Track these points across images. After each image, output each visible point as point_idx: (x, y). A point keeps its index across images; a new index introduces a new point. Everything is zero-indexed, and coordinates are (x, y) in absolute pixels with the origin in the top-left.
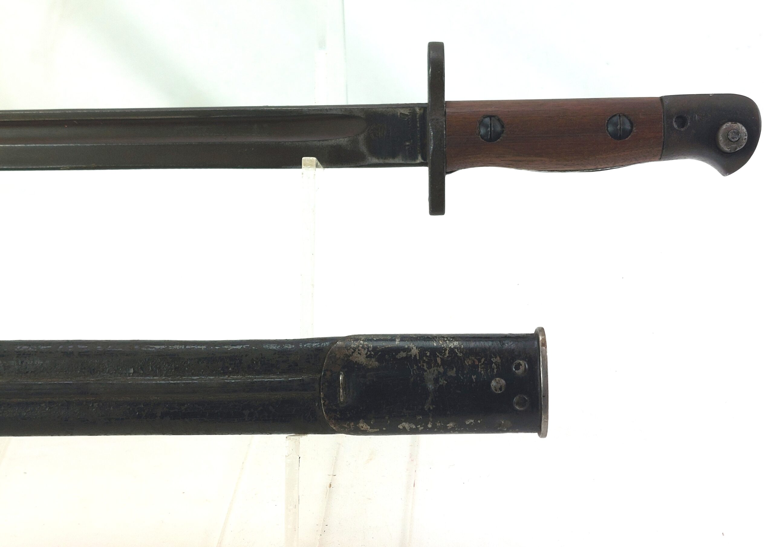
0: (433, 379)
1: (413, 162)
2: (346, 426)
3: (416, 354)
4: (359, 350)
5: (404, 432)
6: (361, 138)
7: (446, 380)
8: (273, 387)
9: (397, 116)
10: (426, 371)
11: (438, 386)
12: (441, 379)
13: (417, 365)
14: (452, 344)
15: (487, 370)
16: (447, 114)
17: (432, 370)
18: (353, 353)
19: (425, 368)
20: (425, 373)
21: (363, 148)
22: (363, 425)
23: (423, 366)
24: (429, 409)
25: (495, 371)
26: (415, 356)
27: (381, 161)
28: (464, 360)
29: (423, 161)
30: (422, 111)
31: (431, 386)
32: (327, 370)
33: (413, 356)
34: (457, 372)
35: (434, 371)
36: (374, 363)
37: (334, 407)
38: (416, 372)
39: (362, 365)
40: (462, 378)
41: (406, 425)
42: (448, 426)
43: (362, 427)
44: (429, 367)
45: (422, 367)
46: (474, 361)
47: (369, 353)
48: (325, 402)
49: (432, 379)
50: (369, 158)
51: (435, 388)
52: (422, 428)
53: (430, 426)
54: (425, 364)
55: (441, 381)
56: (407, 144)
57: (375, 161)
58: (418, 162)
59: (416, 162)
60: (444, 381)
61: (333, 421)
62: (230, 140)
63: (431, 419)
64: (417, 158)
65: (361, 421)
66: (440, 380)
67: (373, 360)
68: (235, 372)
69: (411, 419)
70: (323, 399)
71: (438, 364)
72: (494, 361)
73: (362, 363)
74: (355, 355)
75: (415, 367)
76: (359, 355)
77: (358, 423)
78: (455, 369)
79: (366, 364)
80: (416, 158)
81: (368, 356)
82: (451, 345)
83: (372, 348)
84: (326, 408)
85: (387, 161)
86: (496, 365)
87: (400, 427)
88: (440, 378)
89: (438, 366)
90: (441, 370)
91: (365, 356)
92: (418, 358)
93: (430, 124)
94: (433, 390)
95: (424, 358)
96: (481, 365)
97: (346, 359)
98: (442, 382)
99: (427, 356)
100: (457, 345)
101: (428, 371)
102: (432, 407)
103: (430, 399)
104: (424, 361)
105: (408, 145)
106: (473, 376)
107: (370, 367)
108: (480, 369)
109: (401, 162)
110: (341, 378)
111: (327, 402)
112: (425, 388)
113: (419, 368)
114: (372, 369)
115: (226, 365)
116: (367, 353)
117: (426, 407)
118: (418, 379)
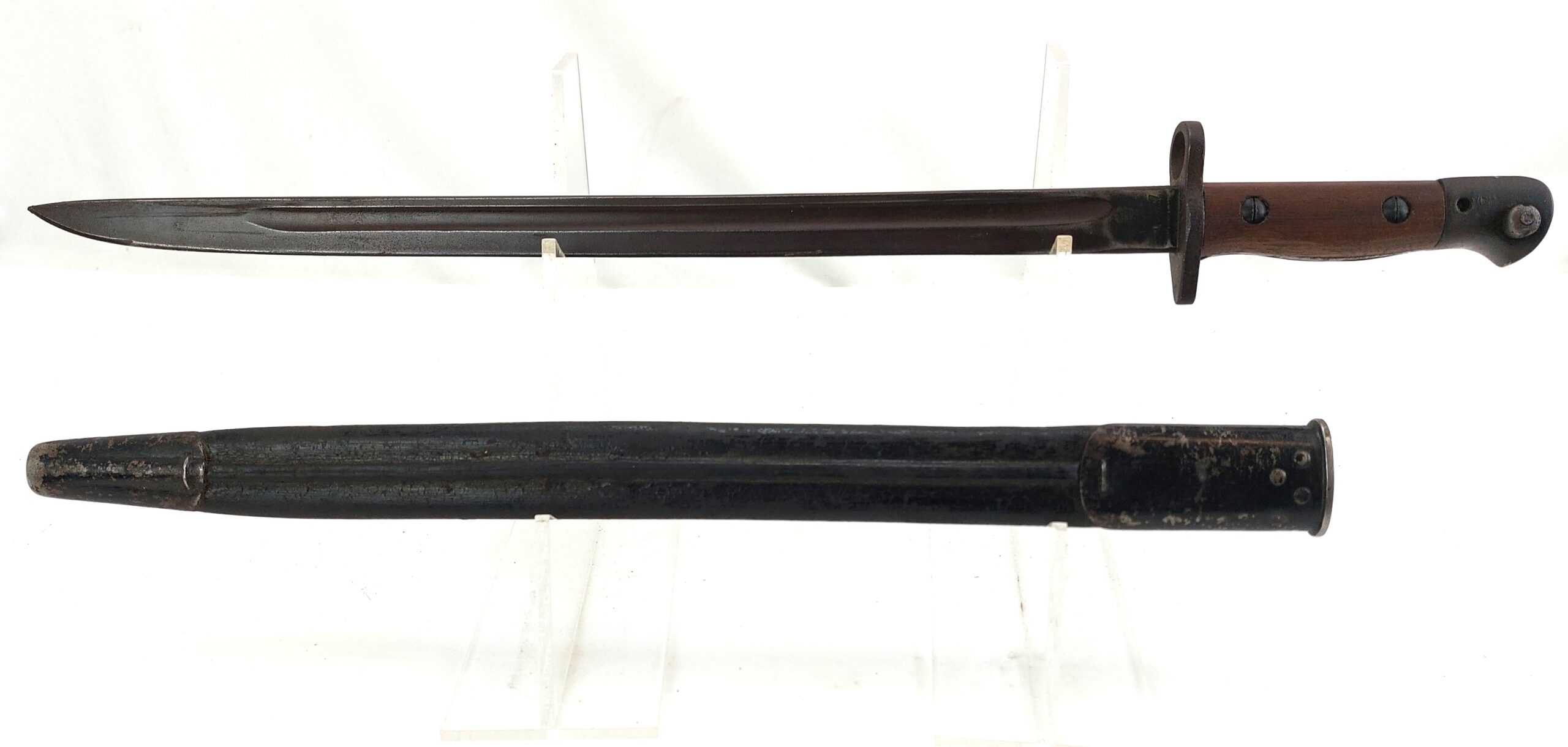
1: (1161, 248)
2: (1105, 519)
4: (1122, 437)
5: (1169, 527)
6: (1106, 220)
7: (1220, 471)
8: (1030, 475)
9: (1146, 199)
10: (1197, 461)
11: (1210, 476)
13: (1187, 453)
15: (1265, 460)
16: (1206, 194)
17: (1204, 460)
18: (1116, 440)
19: (1197, 456)
20: (1196, 463)
21: (1107, 232)
22: (1125, 518)
23: (1194, 455)
24: (1199, 501)
25: (1275, 462)
26: (1185, 445)
27: (1126, 246)
28: (1240, 449)
29: (1172, 246)
30: (1173, 193)
31: (1202, 477)
32: (1088, 458)
33: (1182, 445)
34: (1232, 462)
35: (1206, 460)
37: (1094, 497)
38: (1186, 461)
39: (1127, 453)
40: (1237, 469)
41: (1172, 519)
42: (1218, 521)
43: (1123, 520)
44: (1201, 457)
45: (1192, 457)
46: (1251, 452)
47: (1133, 441)
48: (1085, 491)
49: (1204, 469)
50: (1113, 243)
51: (1207, 479)
52: (1189, 522)
53: (1198, 520)
54: (1196, 454)
55: (1214, 472)
56: (1156, 227)
57: (1119, 246)
58: (1167, 247)
59: (1165, 248)
60: (1218, 472)
61: (1093, 512)
62: (962, 224)
63: (1201, 513)
64: (1166, 243)
65: (1124, 512)
66: (1213, 470)
67: (1139, 447)
68: (989, 457)
69: (1178, 511)
70: (1083, 488)
71: (1211, 454)
72: (1273, 452)
73: (1126, 451)
74: (1119, 442)
75: (1185, 456)
76: (1122, 443)
77: (1120, 514)
78: (1229, 459)
79: (1131, 452)
80: (1164, 243)
81: (1133, 444)
82: (1224, 434)
83: (1136, 435)
84: (1085, 497)
85: (1132, 246)
86: (1275, 455)
87: (1165, 520)
88: (1213, 468)
89: (1211, 455)
90: (1215, 459)
91: (1129, 444)
92: (1188, 446)
93: (1187, 205)
94: (1204, 480)
95: (1195, 447)
96: (1259, 455)
97: (1109, 446)
98: (1216, 472)
99: (1198, 445)
101: (1200, 461)
102: (1203, 499)
103: (1201, 490)
104: (1195, 450)
105: (1156, 229)
106: (1249, 467)
107: (1135, 455)
108: (1257, 460)
109: (1148, 247)
110: (1104, 467)
111: (1087, 492)
112: (1196, 479)
113: (1189, 457)
114: (1138, 458)
115: (979, 450)
116: (1131, 441)
117: (1196, 499)
118: (1189, 468)
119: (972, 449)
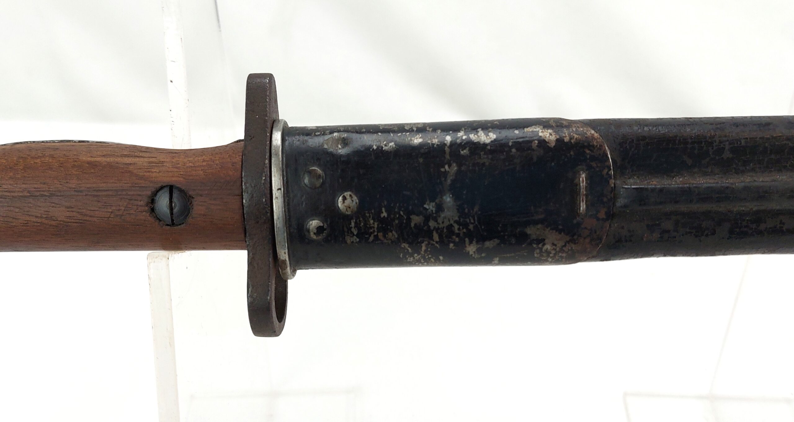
0: (444, 211)
2: (576, 136)
3: (469, 245)
4: (555, 250)
7: (425, 209)
10: (456, 222)
11: (437, 201)
12: (432, 211)
13: (469, 230)
14: (416, 258)
15: (365, 224)
17: (446, 224)
18: (565, 246)
19: (456, 227)
20: (457, 218)
22: (549, 137)
23: (459, 229)
24: (450, 166)
25: (353, 224)
26: (471, 242)
28: (398, 238)
31: (448, 199)
32: (604, 220)
33: (474, 242)
34: (409, 220)
35: (443, 222)
36: (531, 231)
37: (594, 164)
38: (470, 220)
39: (551, 229)
40: (402, 213)
41: (483, 138)
42: (420, 138)
43: (551, 134)
44: (450, 227)
45: (461, 227)
46: (384, 236)
47: (540, 246)
48: (608, 172)
49: (446, 210)
51: (441, 198)
53: (448, 138)
54: (457, 231)
55: (433, 207)
60: (428, 207)
61: (595, 144)
63: (447, 148)
65: (553, 145)
66: (434, 209)
67: (534, 237)
69: (477, 149)
70: (610, 177)
71: (437, 232)
72: (355, 237)
73: (551, 231)
74: (560, 244)
75: (471, 227)
76: (556, 242)
77: (557, 140)
78: (412, 225)
79: (544, 230)
81: (541, 241)
82: (418, 257)
83: (535, 252)
84: (607, 164)
86: (352, 233)
87: (493, 136)
88: (434, 212)
89: (437, 229)
90: (432, 224)
91: (546, 241)
92: (467, 240)
94: (445, 195)
95: (457, 240)
96: (374, 231)
97: (575, 237)
98: (430, 207)
99: (454, 242)
100: (409, 257)
101: (452, 222)
102: (445, 170)
103: (449, 181)
104: (458, 235)
106: (386, 216)
107: (539, 226)
108: (376, 226)
110: (583, 207)
111: (606, 171)
112: (457, 197)
113: (466, 225)
114: (536, 223)
115: (754, 226)
116: (544, 245)
117: (455, 168)
118: (466, 210)
119: (762, 227)
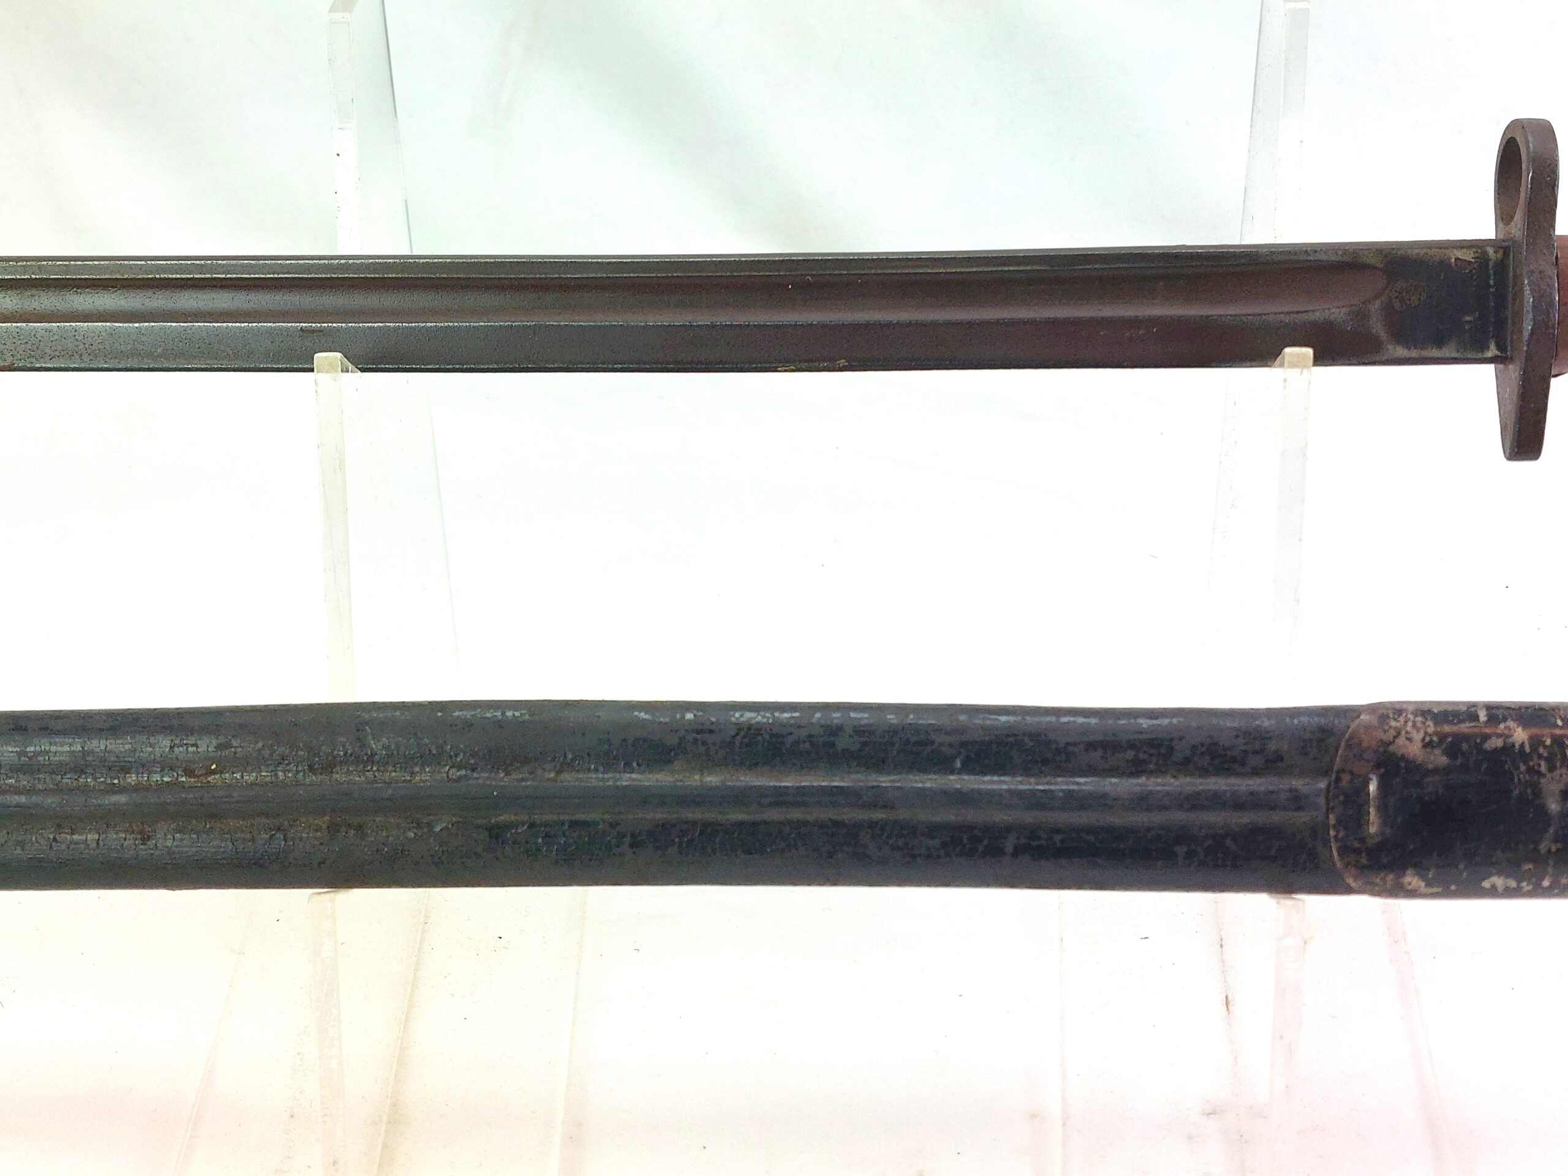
0: (1559, 793)
1: (1480, 356)
2: (1378, 880)
3: (1523, 743)
4: (1407, 732)
5: (1493, 893)
6: (1377, 304)
8: (1238, 804)
9: (1451, 265)
10: (1544, 776)
13: (1525, 762)
16: (1561, 261)
17: (1558, 772)
18: (1395, 737)
19: (1543, 768)
20: (1543, 781)
21: (1378, 327)
22: (1411, 879)
23: (1540, 765)
24: (1549, 851)
26: (1522, 745)
27: (1414, 354)
29: (1499, 353)
30: (1500, 255)
31: (1554, 806)
32: (1343, 771)
33: (1517, 746)
35: (1561, 775)
36: (1440, 759)
37: (1357, 845)
38: (1525, 777)
39: (1416, 761)
41: (1499, 881)
43: (1410, 884)
44: (1552, 768)
45: (1536, 768)
47: (1428, 739)
48: (1338, 833)
49: (1557, 792)
50: (1390, 347)
51: (1563, 810)
52: (1530, 887)
53: (1546, 883)
54: (1543, 763)
56: (1468, 318)
57: (1401, 352)
58: (1489, 354)
59: (1485, 356)
61: (1353, 870)
62: (1108, 311)
63: (1550, 870)
64: (1488, 348)
65: (1409, 872)
67: (1437, 751)
68: (1159, 771)
69: (1511, 868)
70: (1334, 827)
73: (1415, 758)
74: (1401, 741)
75: (1523, 768)
76: (1407, 742)
77: (1403, 876)
79: (1423, 760)
80: (1484, 347)
81: (1427, 745)
83: (1434, 728)
84: (1339, 844)
85: (1425, 353)
87: (1486, 884)
91: (1420, 745)
92: (1527, 749)
93: (1526, 282)
94: (1558, 813)
95: (1541, 750)
97: (1381, 749)
99: (1545, 747)
101: (1549, 775)
102: (1555, 846)
103: (1551, 831)
104: (1540, 756)
105: (1470, 322)
107: (1431, 766)
109: (1454, 355)
110: (1372, 787)
111: (1341, 834)
112: (1543, 810)
113: (1530, 770)
114: (1436, 771)
115: (1142, 756)
116: (1423, 740)
117: (1543, 847)
118: (1529, 790)
119: (1130, 754)
